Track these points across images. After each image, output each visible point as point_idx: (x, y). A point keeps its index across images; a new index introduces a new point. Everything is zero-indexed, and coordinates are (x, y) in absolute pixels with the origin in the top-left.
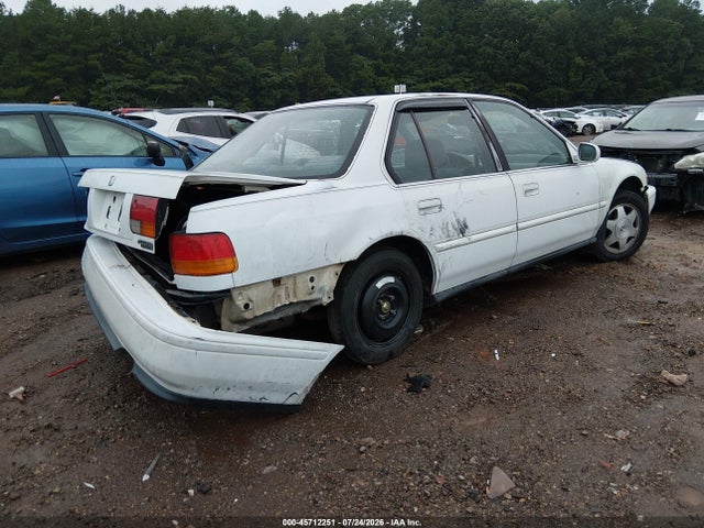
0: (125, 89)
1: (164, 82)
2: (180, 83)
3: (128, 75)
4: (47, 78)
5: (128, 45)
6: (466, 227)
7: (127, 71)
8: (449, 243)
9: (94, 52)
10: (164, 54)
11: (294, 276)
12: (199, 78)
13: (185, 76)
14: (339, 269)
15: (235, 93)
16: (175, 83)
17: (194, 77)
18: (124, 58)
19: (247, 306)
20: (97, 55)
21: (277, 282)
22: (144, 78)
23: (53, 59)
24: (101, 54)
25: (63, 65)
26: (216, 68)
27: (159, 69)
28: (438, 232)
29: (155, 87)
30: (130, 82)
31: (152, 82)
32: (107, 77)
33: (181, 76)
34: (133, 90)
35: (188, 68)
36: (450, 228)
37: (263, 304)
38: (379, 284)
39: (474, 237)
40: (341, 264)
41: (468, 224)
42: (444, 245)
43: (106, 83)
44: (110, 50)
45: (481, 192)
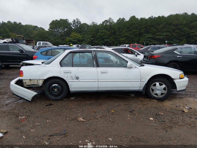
0: (149, 38)
1: (160, 35)
2: (164, 35)
3: (150, 34)
4: (131, 35)
5: (152, 26)
6: (78, 78)
7: (150, 33)
8: (72, 81)
9: (143, 28)
10: (162, 28)
11: (34, 80)
12: (171, 34)
13: (166, 34)
14: (43, 80)
15: (181, 38)
16: (163, 36)
17: (169, 34)
18: (150, 29)
19: (25, 83)
20: (143, 29)
21: (30, 80)
22: (154, 35)
23: (133, 31)
24: (144, 29)
25: (135, 32)
26: (176, 31)
27: (160, 32)
28: (69, 78)
29: (157, 37)
30: (150, 36)
31: (157, 36)
32: (145, 35)
33: (165, 34)
34: (151, 38)
35: (168, 31)
36: (73, 77)
37: (28, 83)
38: (53, 85)
39: (81, 81)
40: (44, 79)
41: (79, 77)
42: (71, 81)
43: (145, 36)
44: (147, 28)
45: (85, 71)
